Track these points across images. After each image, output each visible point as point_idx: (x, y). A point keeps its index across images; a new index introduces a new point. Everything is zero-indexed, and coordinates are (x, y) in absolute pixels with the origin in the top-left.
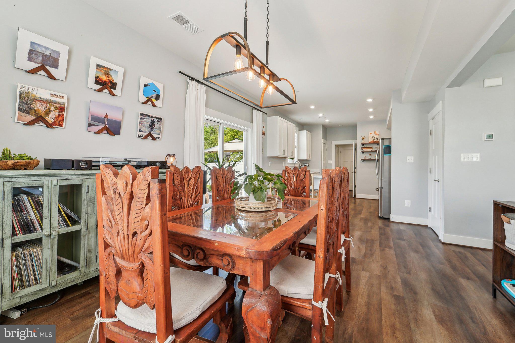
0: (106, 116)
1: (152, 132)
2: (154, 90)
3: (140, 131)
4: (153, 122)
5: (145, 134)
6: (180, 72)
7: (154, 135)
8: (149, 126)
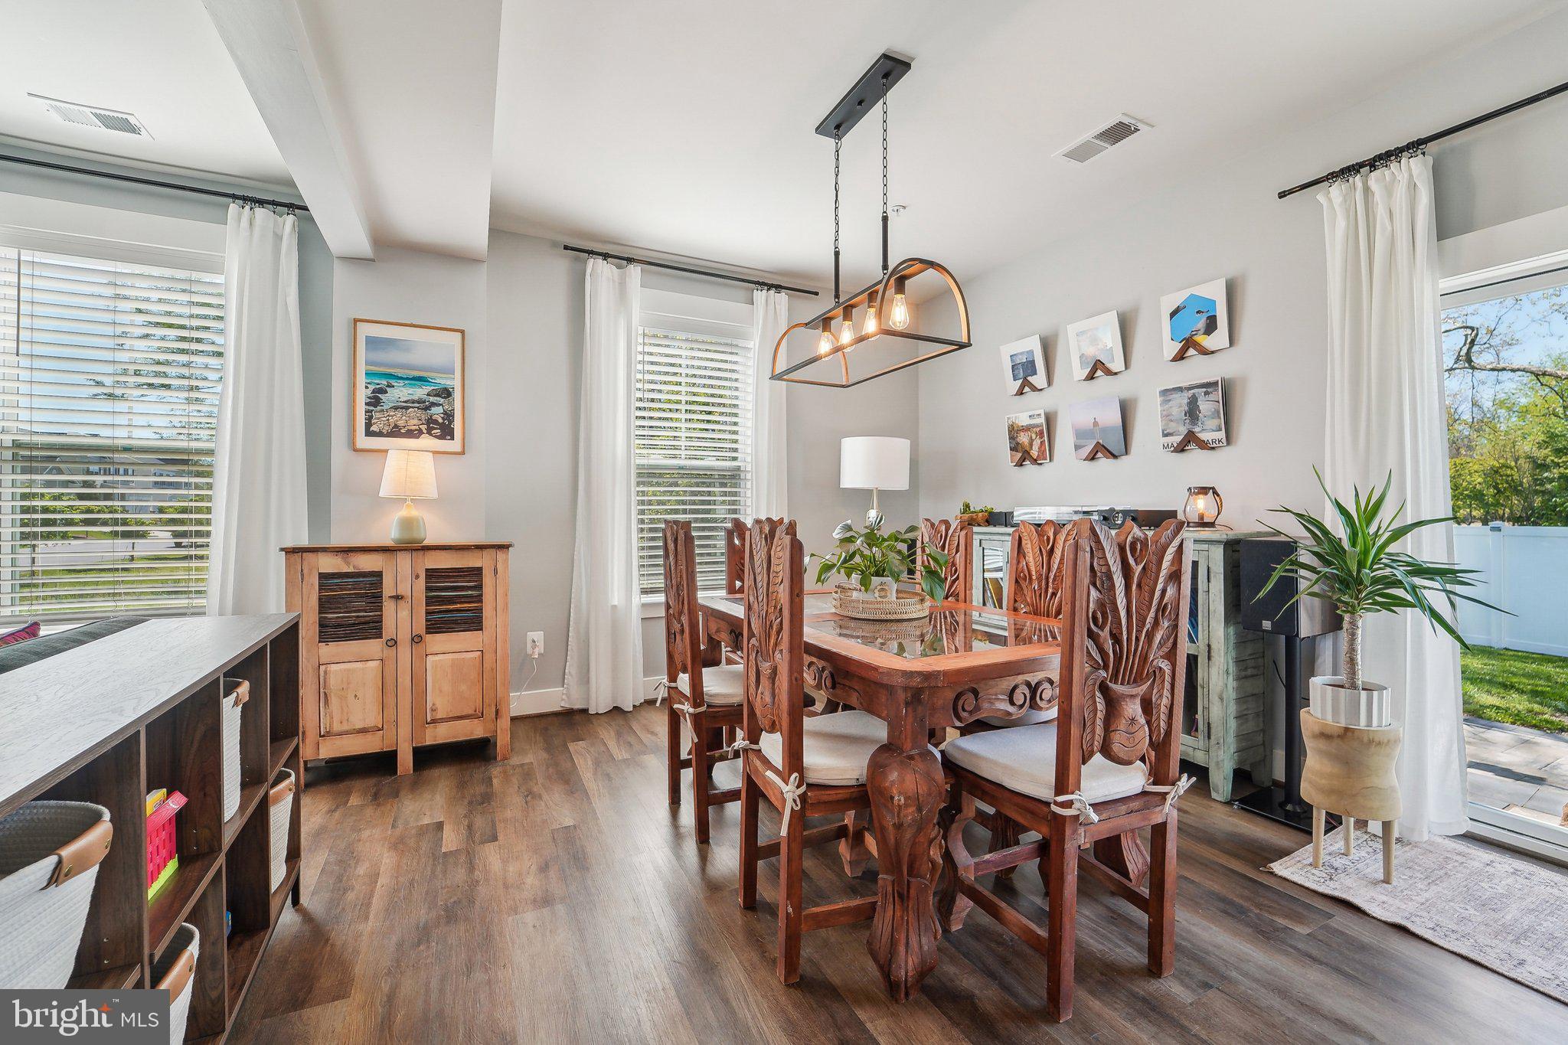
0: (1096, 424)
1: (1197, 429)
2: (1198, 312)
3: (1165, 435)
4: (1193, 402)
5: (1176, 439)
6: (1282, 195)
7: (1204, 436)
8: (1185, 415)
